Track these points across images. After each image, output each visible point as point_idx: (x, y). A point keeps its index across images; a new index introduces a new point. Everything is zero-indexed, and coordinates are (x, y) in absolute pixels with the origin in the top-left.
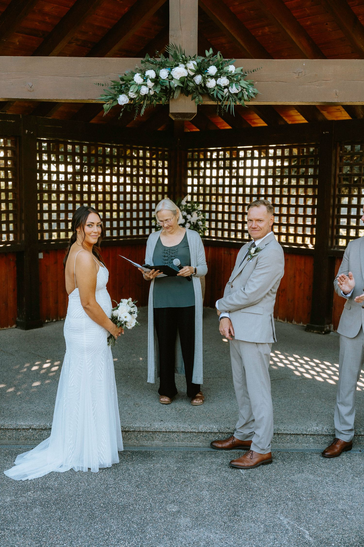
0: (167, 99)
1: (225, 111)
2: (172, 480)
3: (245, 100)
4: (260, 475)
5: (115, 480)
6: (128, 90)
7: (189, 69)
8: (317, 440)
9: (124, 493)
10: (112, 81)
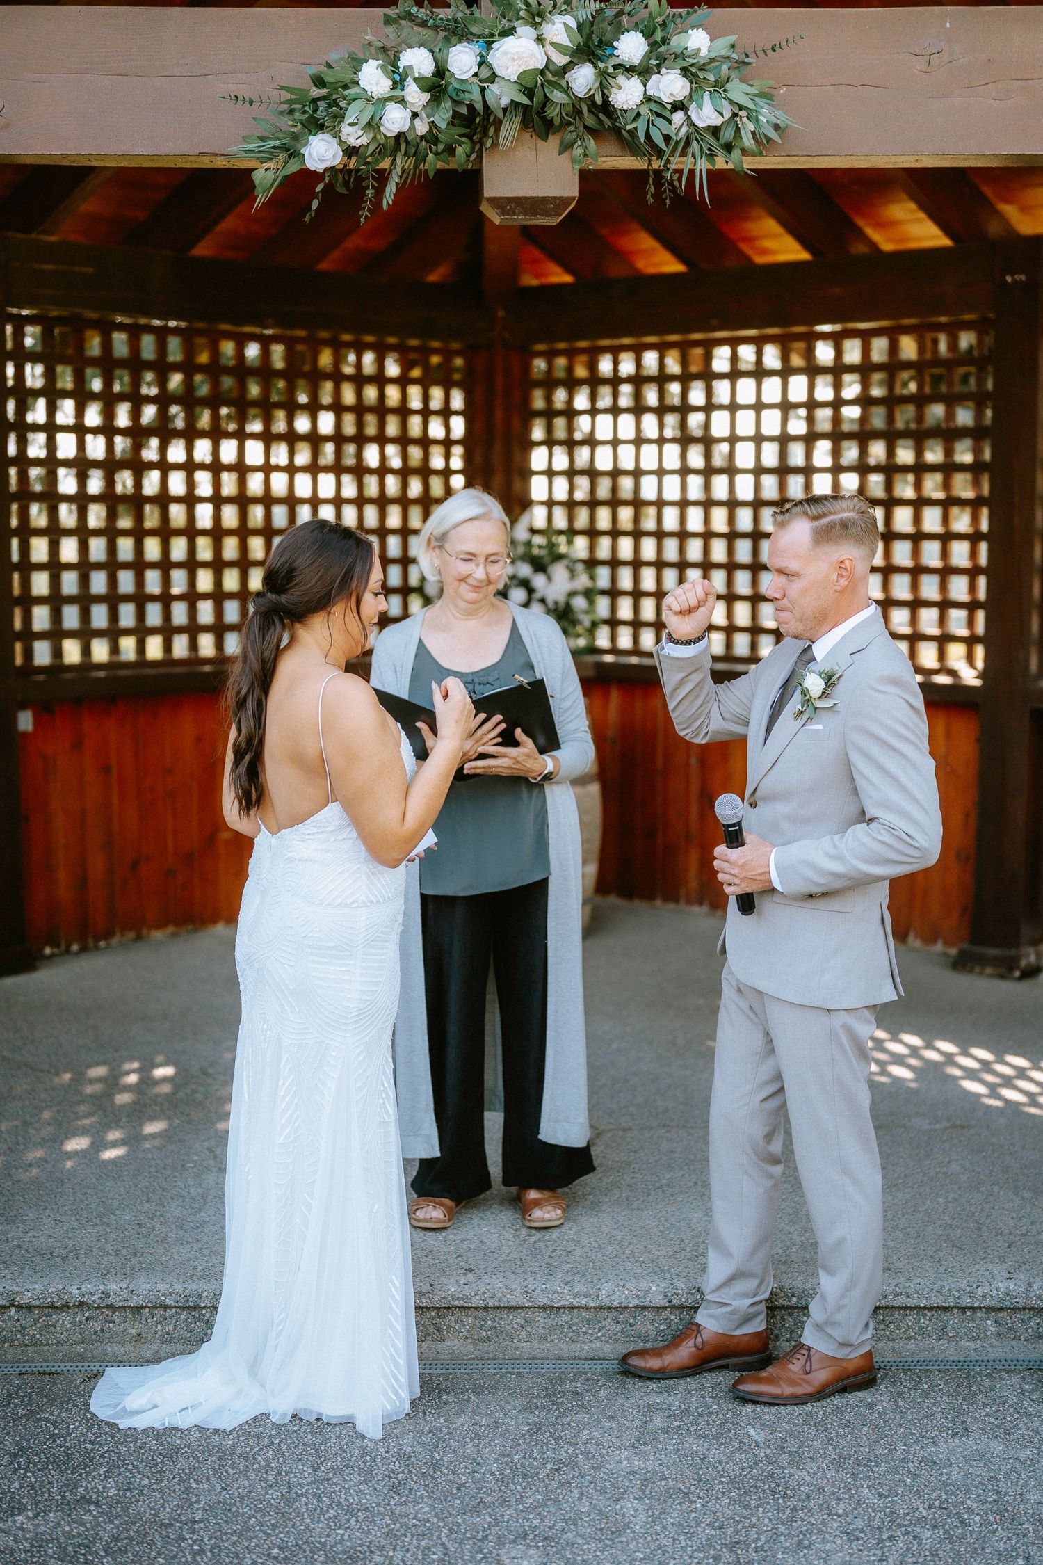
0: (472, 151)
1: (674, 189)
2: (514, 1469)
3: (744, 152)
4: (817, 1444)
5: (315, 1469)
6: (339, 117)
7: (552, 44)
8: (1010, 1329)
9: (351, 1511)
10: (282, 88)
